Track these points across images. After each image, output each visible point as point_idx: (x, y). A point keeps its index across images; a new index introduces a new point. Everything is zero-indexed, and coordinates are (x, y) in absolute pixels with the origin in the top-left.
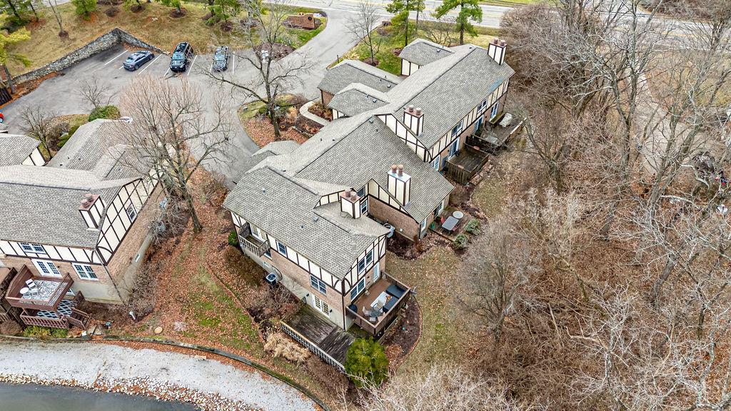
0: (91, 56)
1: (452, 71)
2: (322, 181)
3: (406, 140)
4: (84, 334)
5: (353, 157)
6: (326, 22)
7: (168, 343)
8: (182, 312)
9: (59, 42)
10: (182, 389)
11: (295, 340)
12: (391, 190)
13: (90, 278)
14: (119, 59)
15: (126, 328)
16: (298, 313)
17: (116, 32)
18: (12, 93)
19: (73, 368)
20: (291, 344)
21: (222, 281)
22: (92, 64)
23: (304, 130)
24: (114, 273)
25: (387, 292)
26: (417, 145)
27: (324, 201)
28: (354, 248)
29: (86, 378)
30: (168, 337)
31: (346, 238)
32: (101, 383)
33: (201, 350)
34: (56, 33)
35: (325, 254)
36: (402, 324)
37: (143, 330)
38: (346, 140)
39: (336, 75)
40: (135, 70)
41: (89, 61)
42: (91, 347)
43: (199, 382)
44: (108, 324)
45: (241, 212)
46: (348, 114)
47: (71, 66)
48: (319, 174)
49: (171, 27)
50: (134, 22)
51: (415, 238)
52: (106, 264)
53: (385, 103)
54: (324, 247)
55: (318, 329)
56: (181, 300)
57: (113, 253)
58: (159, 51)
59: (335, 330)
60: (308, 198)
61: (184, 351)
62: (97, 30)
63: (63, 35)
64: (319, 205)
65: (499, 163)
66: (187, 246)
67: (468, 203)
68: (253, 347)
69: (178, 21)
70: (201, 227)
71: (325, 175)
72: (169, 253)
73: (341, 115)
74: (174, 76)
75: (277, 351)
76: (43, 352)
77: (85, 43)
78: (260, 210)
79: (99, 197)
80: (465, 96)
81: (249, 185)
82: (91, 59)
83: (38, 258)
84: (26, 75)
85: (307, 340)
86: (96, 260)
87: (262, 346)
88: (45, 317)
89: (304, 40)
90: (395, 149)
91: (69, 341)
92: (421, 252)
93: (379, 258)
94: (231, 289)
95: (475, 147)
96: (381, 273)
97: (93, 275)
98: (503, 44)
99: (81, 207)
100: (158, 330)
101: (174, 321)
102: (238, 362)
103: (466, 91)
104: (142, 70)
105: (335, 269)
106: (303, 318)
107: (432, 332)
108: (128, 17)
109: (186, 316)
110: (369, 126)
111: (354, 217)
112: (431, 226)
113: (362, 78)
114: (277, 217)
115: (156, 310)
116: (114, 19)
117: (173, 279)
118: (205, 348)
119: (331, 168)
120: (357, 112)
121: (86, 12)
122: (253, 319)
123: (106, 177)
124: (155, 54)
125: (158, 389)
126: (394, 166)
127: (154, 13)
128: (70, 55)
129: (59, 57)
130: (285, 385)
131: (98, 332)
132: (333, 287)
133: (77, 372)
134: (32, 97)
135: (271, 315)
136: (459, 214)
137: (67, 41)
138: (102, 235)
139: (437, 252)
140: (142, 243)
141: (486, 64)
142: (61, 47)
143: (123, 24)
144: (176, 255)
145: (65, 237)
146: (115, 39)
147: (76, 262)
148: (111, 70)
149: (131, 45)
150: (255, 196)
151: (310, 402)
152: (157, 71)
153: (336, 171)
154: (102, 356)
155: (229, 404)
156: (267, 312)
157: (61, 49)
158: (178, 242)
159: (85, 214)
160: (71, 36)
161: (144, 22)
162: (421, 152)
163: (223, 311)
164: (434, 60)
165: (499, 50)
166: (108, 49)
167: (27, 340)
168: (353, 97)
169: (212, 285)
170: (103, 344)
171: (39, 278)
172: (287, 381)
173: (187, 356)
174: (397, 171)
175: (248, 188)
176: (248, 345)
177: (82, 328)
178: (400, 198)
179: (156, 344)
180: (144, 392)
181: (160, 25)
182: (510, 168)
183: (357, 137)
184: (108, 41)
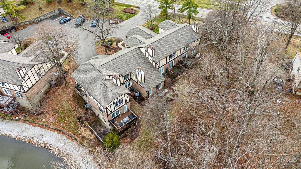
0: (49, 17)
1: (174, 33)
2: (109, 70)
3: (149, 58)
4: (17, 118)
5: (125, 63)
6: (139, 11)
7: (45, 126)
8: (53, 115)
9: (38, 11)
11: (91, 131)
13: (21, 98)
15: (32, 118)
16: (95, 121)
17: (59, 9)
18: (17, 29)
19: (10, 130)
20: (89, 132)
21: (70, 105)
22: (49, 21)
24: (29, 96)
25: (129, 117)
27: (107, 78)
28: (112, 97)
29: (14, 135)
30: (46, 124)
31: (110, 93)
32: (18, 137)
34: (38, 8)
36: (133, 130)
37: (38, 120)
38: (123, 56)
39: (133, 31)
40: (63, 24)
41: (48, 19)
42: (19, 123)
44: (26, 115)
45: (76, 79)
46: (130, 46)
47: (41, 21)
48: (109, 67)
49: (80, 9)
50: (66, 6)
51: (147, 97)
52: (25, 92)
53: (143, 43)
55: (101, 128)
57: (29, 89)
58: (73, 18)
59: (107, 129)
60: (100, 76)
61: (51, 129)
62: (53, 8)
63: (40, 9)
64: (104, 79)
65: (190, 72)
66: (61, 90)
67: (172, 87)
68: (76, 131)
69: (83, 7)
70: (68, 84)
71: (111, 68)
72: (54, 92)
74: (76, 27)
75: (83, 134)
76: (2, 123)
77: (48, 13)
78: (83, 79)
79: (24, 67)
81: (82, 69)
83: (3, 87)
84: (24, 22)
85: (94, 132)
86: (22, 91)
87: (78, 132)
88: (5, 110)
89: (128, 18)
91: (12, 120)
92: (148, 103)
93: (126, 103)
94: (73, 109)
95: (180, 65)
96: (128, 109)
97: (22, 96)
99: (16, 70)
100: (43, 120)
101: (50, 118)
103: (178, 42)
104: (66, 24)
105: (104, 104)
106: (96, 123)
107: (144, 135)
108: (65, 4)
109: (54, 116)
110: (135, 51)
111: (117, 85)
113: (142, 33)
114: (88, 82)
115: (44, 113)
116: (60, 4)
117: (53, 102)
119: (115, 66)
120: (133, 46)
121: (50, 1)
122: (78, 121)
123: (32, 61)
125: (37, 142)
126: (138, 68)
127: (75, 3)
128: (41, 16)
129: (37, 17)
131: (22, 118)
133: (11, 132)
134: (24, 31)
135: (85, 121)
136: (166, 90)
137: (41, 11)
138: (24, 81)
140: (44, 87)
141: (190, 32)
142: (38, 13)
143: (62, 7)
144: (56, 94)
145: (11, 80)
146: (59, 12)
147: (16, 90)
148: (55, 23)
149: (64, 14)
150: (83, 73)
152: (71, 25)
153: (116, 67)
154: (21, 127)
155: (61, 152)
156: (84, 119)
157: (39, 14)
158: (58, 89)
159: (18, 72)
160: (43, 10)
161: (70, 6)
162: (154, 64)
163: (68, 117)
164: (171, 28)
165: (196, 26)
166: (56, 15)
168: (133, 40)
169: (66, 106)
170: (23, 123)
171: (5, 95)
173: (51, 132)
175: (81, 70)
176: (74, 131)
177: (17, 116)
178: (141, 81)
180: (32, 142)
181: (76, 8)
183: (129, 55)
184: (56, 12)
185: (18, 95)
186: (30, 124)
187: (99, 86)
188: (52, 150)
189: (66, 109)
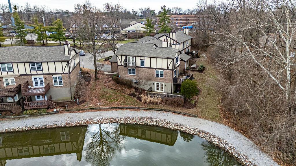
4: (55, 110)
7: (97, 109)
10: (110, 119)
13: (59, 85)
15: (75, 107)
24: (71, 80)
28: (174, 50)
31: (170, 49)
32: (69, 123)
33: (113, 108)
35: (164, 54)
37: (84, 107)
42: (60, 115)
43: (117, 116)
45: (124, 53)
51: (184, 70)
52: (70, 73)
56: (98, 97)
60: (149, 45)
61: (106, 110)
66: (94, 83)
70: (98, 78)
78: (132, 52)
83: (36, 75)
86: (66, 70)
87: (140, 103)
91: (48, 114)
97: (61, 83)
100: (91, 106)
102: (131, 109)
105: (169, 56)
109: (102, 101)
112: (187, 68)
115: (87, 101)
122: (132, 97)
125: (99, 121)
131: (62, 110)
132: (168, 69)
139: (193, 73)
147: (55, 74)
150: (128, 49)
154: (67, 116)
159: (66, 46)
167: (24, 117)
176: (134, 104)
179: (91, 110)
180: (92, 123)
185: (56, 82)
186: (75, 112)
187: (153, 50)
188: (123, 121)
189: (110, 93)
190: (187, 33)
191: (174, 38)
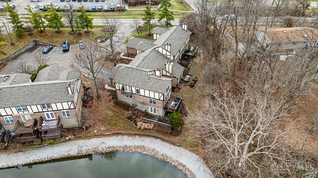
0: (25, 51)
3: (166, 55)
4: (67, 138)
5: (152, 61)
7: (101, 135)
8: (102, 124)
9: (11, 47)
10: (112, 147)
12: (167, 70)
13: (67, 117)
14: (39, 50)
15: (83, 133)
16: (145, 116)
17: (34, 41)
20: (146, 124)
21: (114, 111)
22: (27, 54)
23: (124, 62)
24: (77, 112)
25: (174, 101)
26: (170, 56)
28: (165, 84)
29: (73, 153)
30: (100, 133)
31: (162, 82)
32: (80, 152)
33: (114, 134)
34: (9, 44)
35: (156, 88)
37: (90, 133)
38: (148, 56)
39: (132, 42)
40: (47, 53)
41: (25, 53)
42: (72, 142)
43: (117, 144)
44: (76, 133)
45: (121, 82)
46: (143, 49)
47: (18, 56)
49: (57, 37)
50: (41, 37)
51: (177, 85)
52: (75, 108)
53: (156, 45)
54: (155, 86)
55: (154, 118)
56: (101, 120)
57: (76, 105)
58: (54, 46)
60: (144, 73)
61: (108, 136)
62: (26, 41)
63: (13, 44)
65: (194, 61)
66: (96, 103)
67: (189, 73)
68: (133, 129)
70: (100, 96)
73: (140, 51)
74: (64, 53)
75: (142, 127)
76: (52, 148)
77: (23, 46)
78: (128, 80)
79: (72, 83)
80: (180, 40)
81: (121, 73)
82: (26, 53)
83: (47, 111)
85: (153, 121)
86: (72, 107)
87: (136, 128)
90: (163, 58)
91: (62, 142)
92: (180, 89)
93: (170, 90)
94: (118, 113)
95: (186, 57)
96: (171, 96)
97: (68, 115)
98: (187, 24)
99: (67, 86)
100: (96, 131)
101: (100, 128)
102: (129, 135)
103: (180, 38)
104: (50, 53)
105: (160, 91)
106: (147, 116)
108: (38, 35)
109: (104, 125)
110: (153, 52)
111: (160, 77)
112: (180, 81)
115: (92, 125)
116: (32, 36)
117: (95, 115)
118: (115, 133)
119: (146, 65)
120: (147, 49)
121: (20, 35)
122: (129, 120)
124: (53, 47)
125: (103, 149)
126: (167, 61)
128: (18, 51)
129: (13, 52)
130: (148, 138)
131: (72, 137)
132: (159, 100)
133: (69, 151)
134: (7, 68)
135: (136, 118)
136: (188, 76)
137: (15, 46)
139: (185, 88)
140: (80, 104)
141: (183, 31)
143: (36, 38)
144: (93, 107)
145: (61, 99)
146: (34, 44)
147: (63, 110)
148: (37, 54)
149: (41, 45)
151: (159, 140)
152: (56, 52)
153: (148, 66)
154: (77, 144)
155: (131, 147)
156: (134, 117)
157: (13, 49)
158: (92, 103)
159: (69, 89)
160: (16, 44)
161: (45, 36)
162: (172, 58)
163: (118, 120)
164: (165, 32)
165: (186, 26)
166: (32, 48)
167: (44, 146)
168: (144, 45)
169: (110, 113)
170: (75, 141)
171: (46, 121)
172: (148, 136)
174: (169, 62)
175: (121, 75)
176: (131, 129)
178: (170, 72)
179: (96, 136)
180: (98, 151)
181: (52, 37)
182: (198, 62)
183: (151, 55)
184: (31, 45)
185: (64, 115)
186: (84, 139)
187: (147, 80)
188: (122, 150)
189: (111, 115)
190: (186, 29)
191: (169, 50)
